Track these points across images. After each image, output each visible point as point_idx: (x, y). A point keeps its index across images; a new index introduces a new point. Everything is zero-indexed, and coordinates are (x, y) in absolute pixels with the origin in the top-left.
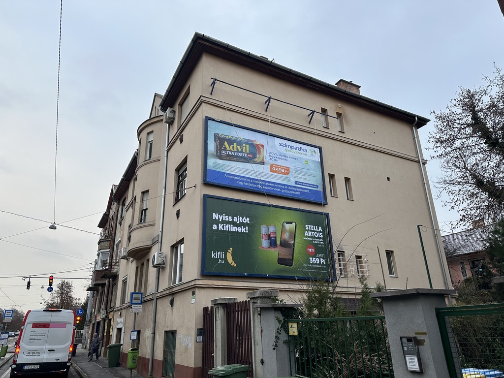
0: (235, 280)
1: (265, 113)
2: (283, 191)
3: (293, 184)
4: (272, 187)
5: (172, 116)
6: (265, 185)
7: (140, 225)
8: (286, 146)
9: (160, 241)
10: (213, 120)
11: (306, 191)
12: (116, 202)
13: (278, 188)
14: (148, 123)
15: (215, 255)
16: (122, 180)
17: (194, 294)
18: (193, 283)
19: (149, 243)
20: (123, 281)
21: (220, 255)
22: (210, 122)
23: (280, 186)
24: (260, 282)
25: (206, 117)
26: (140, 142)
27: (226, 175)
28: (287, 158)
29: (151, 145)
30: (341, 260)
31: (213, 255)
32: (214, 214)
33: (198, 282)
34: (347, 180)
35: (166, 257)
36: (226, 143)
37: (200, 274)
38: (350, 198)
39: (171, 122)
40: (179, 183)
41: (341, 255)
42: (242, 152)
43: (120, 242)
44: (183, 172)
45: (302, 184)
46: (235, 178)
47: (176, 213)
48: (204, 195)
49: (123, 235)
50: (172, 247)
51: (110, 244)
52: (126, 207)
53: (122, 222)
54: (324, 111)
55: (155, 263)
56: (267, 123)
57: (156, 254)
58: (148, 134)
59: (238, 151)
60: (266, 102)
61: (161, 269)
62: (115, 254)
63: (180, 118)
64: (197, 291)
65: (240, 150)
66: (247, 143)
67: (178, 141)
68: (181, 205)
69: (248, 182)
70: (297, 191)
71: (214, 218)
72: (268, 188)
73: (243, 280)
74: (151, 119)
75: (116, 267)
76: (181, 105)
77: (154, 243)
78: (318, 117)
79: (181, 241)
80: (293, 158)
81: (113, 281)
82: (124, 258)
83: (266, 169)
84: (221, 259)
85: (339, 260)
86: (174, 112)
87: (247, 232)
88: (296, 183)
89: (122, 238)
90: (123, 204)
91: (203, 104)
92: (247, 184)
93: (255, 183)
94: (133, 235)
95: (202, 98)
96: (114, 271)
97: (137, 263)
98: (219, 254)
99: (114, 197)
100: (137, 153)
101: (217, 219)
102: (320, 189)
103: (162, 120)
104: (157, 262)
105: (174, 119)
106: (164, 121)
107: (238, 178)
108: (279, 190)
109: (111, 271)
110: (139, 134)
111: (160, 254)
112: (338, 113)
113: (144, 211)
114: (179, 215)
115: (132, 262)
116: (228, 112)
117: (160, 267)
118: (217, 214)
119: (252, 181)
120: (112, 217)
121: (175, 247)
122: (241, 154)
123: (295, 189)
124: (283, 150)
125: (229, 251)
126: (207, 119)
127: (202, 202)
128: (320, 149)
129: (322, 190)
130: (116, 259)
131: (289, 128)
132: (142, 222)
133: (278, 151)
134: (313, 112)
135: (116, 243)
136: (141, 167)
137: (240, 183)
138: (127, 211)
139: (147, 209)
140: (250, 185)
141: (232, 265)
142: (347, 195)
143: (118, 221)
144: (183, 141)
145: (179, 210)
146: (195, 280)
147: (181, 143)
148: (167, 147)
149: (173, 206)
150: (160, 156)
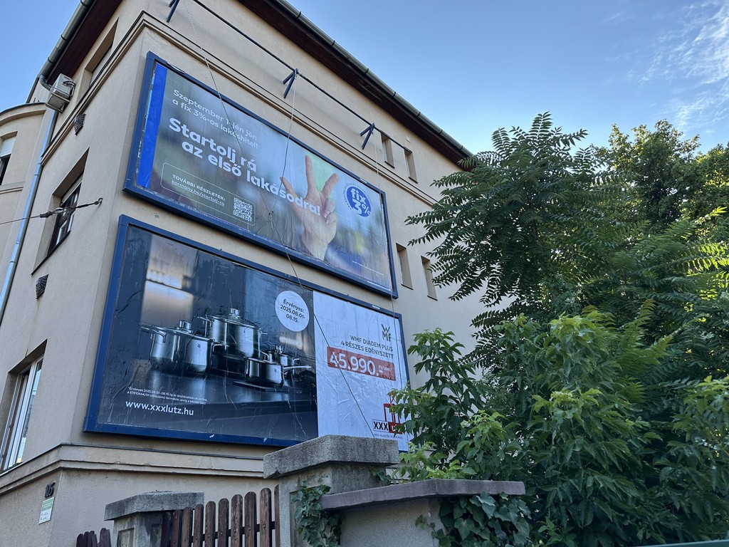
1: (283, 99)
5: (66, 90)
10: (169, 67)
17: (50, 492)
18: (52, 458)
25: (150, 54)
33: (68, 454)
34: (425, 262)
37: (79, 427)
38: (429, 294)
40: (59, 224)
44: (74, 193)
47: (35, 285)
48: (123, 218)
50: (14, 372)
54: (385, 138)
60: (285, 82)
64: (62, 481)
68: (54, 264)
76: (91, 69)
79: (41, 355)
86: (73, 85)
91: (146, 30)
95: (146, 18)
103: (42, 113)
105: (70, 98)
114: (44, 288)
121: (20, 373)
126: (154, 63)
127: (113, 236)
128: (383, 196)
131: (327, 144)
134: (372, 127)
144: (82, 127)
145: (47, 276)
146: (61, 446)
147: (76, 134)
148: (43, 156)
149: (33, 274)
150: (24, 182)
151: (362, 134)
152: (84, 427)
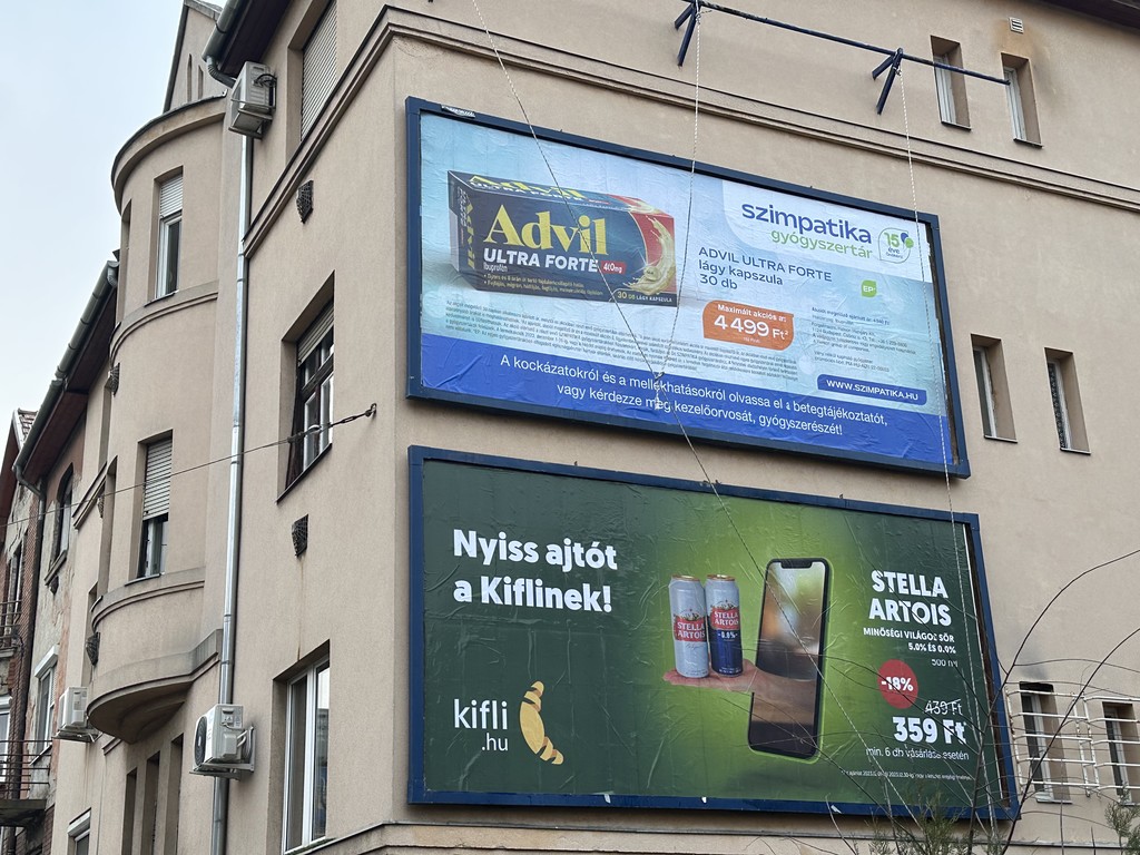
0: (562, 824)
1: (675, 73)
2: (765, 421)
3: (812, 390)
4: (715, 404)
5: (261, 98)
6: (684, 399)
7: (137, 590)
8: (775, 217)
9: (226, 656)
10: (445, 114)
11: (869, 418)
12: (32, 485)
13: (741, 407)
14: (160, 132)
15: (468, 717)
16: (56, 392)
18: (374, 842)
19: (178, 667)
20: (72, 837)
21: (489, 715)
22: (429, 124)
23: (750, 400)
24: (671, 828)
25: (411, 101)
26: (126, 222)
27: (505, 360)
28: (779, 274)
29: (175, 230)
30: (1040, 726)
31: (459, 717)
32: (458, 535)
33: (394, 836)
34: (1059, 361)
35: (254, 727)
36: (502, 216)
37: (401, 797)
38: (1072, 444)
39: (257, 128)
40: (301, 396)
41: (1037, 705)
42: (575, 250)
43: (53, 663)
44: (319, 348)
45: (853, 385)
46: (548, 369)
47: (290, 531)
48: (413, 450)
49: (66, 632)
50: (282, 682)
51: (11, 673)
52: (74, 509)
53: (62, 577)
54: (945, 51)
55: (209, 755)
56: (686, 116)
57: (210, 716)
58: (162, 182)
59: (557, 248)
60: (678, 24)
61: (233, 782)
62: (32, 717)
63: (299, 106)
65: (566, 242)
66: (596, 213)
67: (293, 211)
68: (312, 498)
69: (608, 387)
70: (827, 420)
71: (458, 552)
72: (699, 410)
73: (595, 824)
74: (169, 114)
75: (38, 776)
76: (301, 47)
77: (200, 668)
78: (917, 79)
79: (319, 658)
80: (809, 272)
81: (30, 836)
82: (72, 734)
83: (683, 324)
84: (494, 734)
85: (1030, 724)
86: (270, 83)
87: (608, 608)
88: (823, 382)
89: (63, 644)
90: (64, 498)
91: (397, 43)
92: (601, 395)
93: (637, 392)
94: (108, 630)
95: (391, 17)
96: (32, 793)
97: (129, 757)
98: (484, 710)
99: (22, 465)
100: (116, 270)
101: (473, 553)
102: (935, 406)
103: (220, 119)
104: (216, 748)
105: (271, 111)
106: (229, 122)
107: (563, 371)
108: (747, 417)
109: (17, 791)
110: (121, 182)
111: (230, 713)
112: (1007, 59)
113: (153, 527)
114: (305, 539)
115: (108, 750)
116: (507, 74)
117: (231, 773)
118: (472, 534)
119: (623, 382)
120: (18, 554)
121: (292, 683)
122: (572, 263)
123: (823, 412)
124: (759, 236)
125: (529, 695)
126: (418, 109)
127: (403, 484)
128: (931, 224)
129: (942, 412)
130: (40, 741)
131: (787, 137)
132: (148, 573)
133: (741, 244)
134: (895, 59)
135: (36, 670)
136: (132, 330)
137: (569, 391)
138: (79, 526)
139: (164, 518)
140: (617, 398)
141: (545, 757)
142: (1061, 431)
143: (44, 572)
144: (311, 210)
145: (306, 518)
146: (383, 826)
147: (304, 221)
148: (245, 239)
149: (279, 501)
150: (217, 282)
151: (876, 73)
152: (408, 796)
